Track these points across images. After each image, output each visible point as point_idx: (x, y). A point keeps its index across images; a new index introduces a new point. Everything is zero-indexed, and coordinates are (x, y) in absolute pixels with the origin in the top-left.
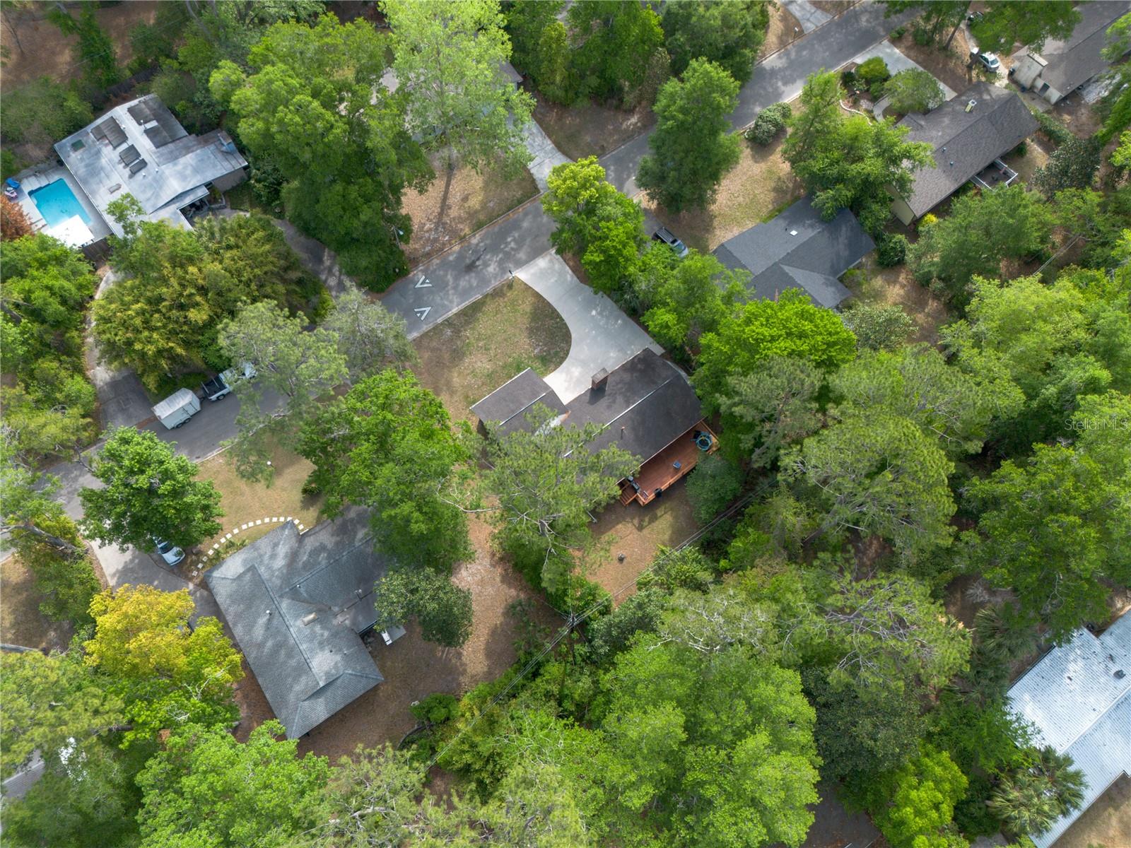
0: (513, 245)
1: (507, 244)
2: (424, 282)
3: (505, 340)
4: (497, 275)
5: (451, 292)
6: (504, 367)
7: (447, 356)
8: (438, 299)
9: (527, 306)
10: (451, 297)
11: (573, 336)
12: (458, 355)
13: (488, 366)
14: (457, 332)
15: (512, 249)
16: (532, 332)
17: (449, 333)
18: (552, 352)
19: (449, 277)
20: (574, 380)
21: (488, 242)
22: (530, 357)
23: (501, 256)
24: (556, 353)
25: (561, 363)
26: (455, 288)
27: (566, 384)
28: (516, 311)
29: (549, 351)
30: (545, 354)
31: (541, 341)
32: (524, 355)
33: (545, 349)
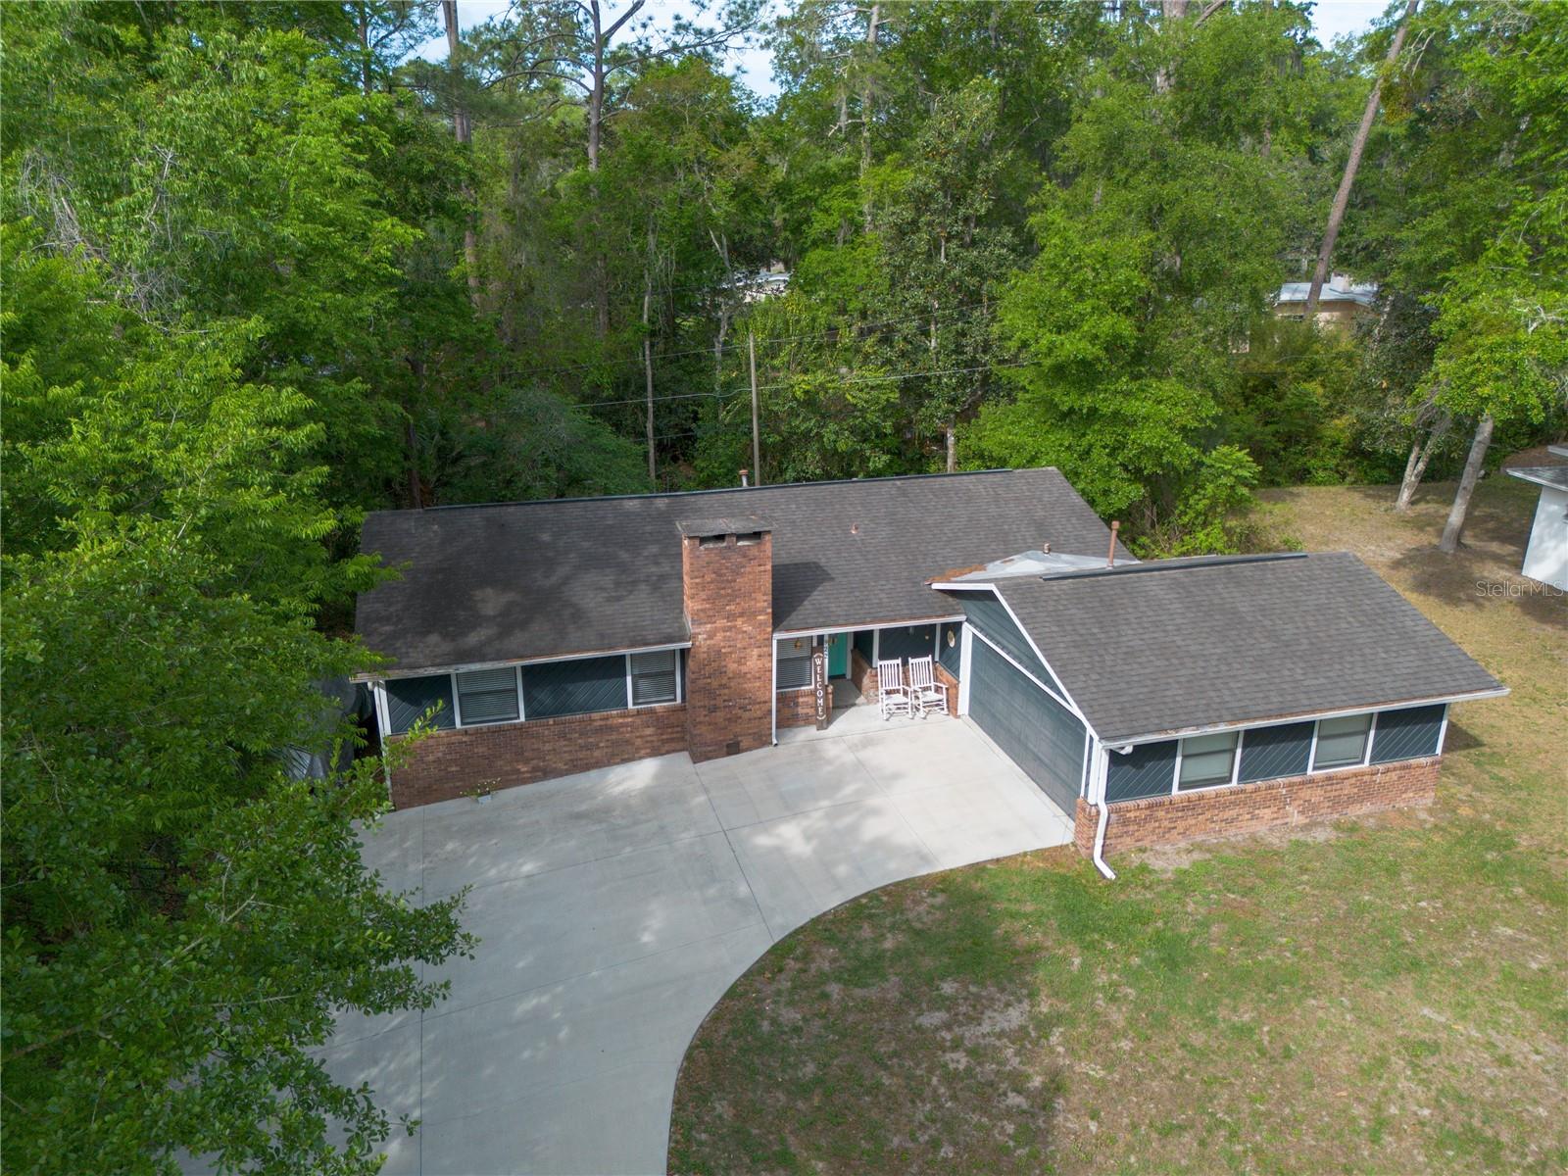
18: (891, 987)
22: (1073, 991)
25: (858, 910)
27: (874, 801)
29: (910, 999)
30: (948, 988)
31: (951, 1078)
32: (1118, 1017)
33: (938, 1017)
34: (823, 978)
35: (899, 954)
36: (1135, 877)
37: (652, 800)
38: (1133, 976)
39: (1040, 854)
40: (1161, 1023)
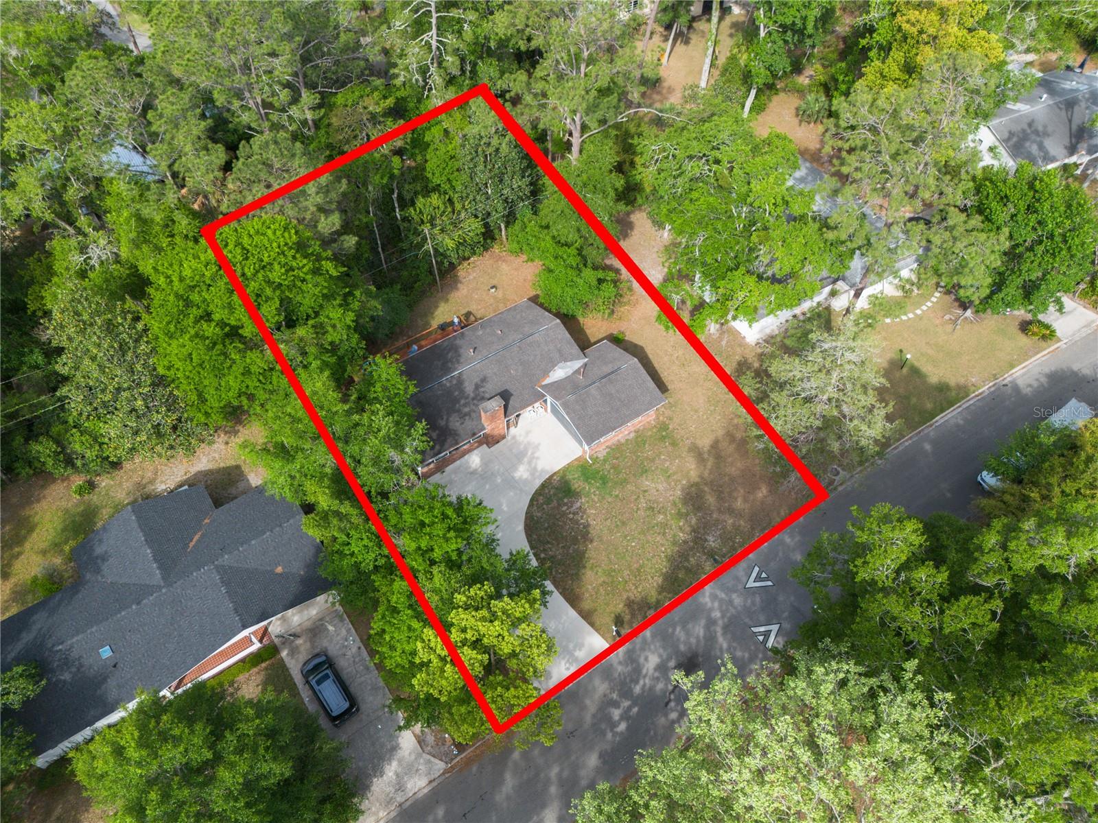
0: (616, 714)
1: (625, 716)
2: (767, 634)
3: (624, 523)
4: (643, 649)
5: (717, 614)
6: (625, 482)
7: (711, 500)
8: (737, 600)
9: (592, 579)
10: (716, 604)
11: (521, 527)
12: (693, 499)
13: (646, 483)
14: (698, 539)
15: (616, 704)
16: (584, 535)
17: (710, 538)
18: (555, 503)
19: (725, 646)
20: (526, 459)
21: (662, 721)
22: (588, 495)
23: (637, 689)
24: (548, 501)
25: (543, 486)
26: (711, 622)
27: (536, 455)
28: (609, 573)
29: (559, 505)
30: (566, 500)
31: (571, 520)
32: (596, 499)
33: (565, 508)
34: (542, 504)
35: (555, 494)
36: (595, 460)
37: (486, 463)
38: (598, 488)
39: (576, 460)
40: (603, 498)
